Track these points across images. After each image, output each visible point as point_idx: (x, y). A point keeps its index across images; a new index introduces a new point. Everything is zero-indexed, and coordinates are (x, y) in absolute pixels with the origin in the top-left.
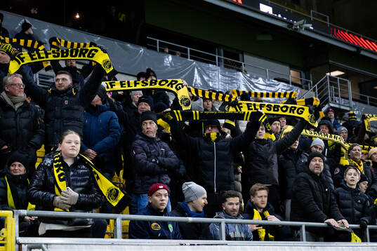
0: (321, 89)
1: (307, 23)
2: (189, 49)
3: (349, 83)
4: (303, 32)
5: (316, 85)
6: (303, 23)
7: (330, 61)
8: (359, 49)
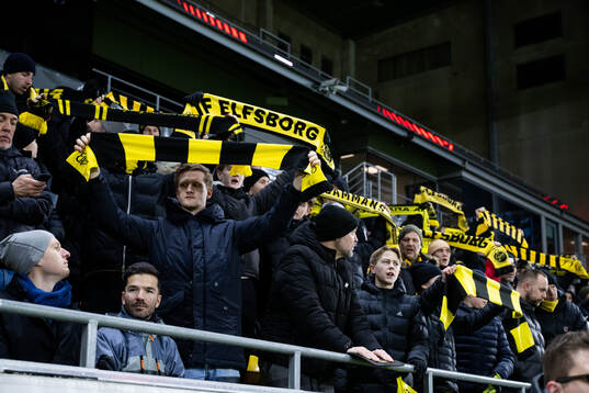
0: (354, 182)
1: (340, 84)
2: (158, 97)
3: (394, 179)
4: (333, 97)
5: (347, 176)
6: (335, 84)
7: (370, 148)
8: (412, 134)
